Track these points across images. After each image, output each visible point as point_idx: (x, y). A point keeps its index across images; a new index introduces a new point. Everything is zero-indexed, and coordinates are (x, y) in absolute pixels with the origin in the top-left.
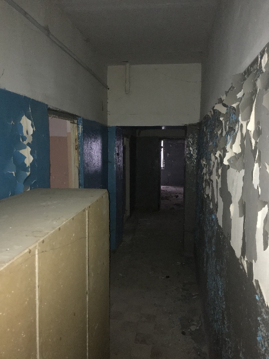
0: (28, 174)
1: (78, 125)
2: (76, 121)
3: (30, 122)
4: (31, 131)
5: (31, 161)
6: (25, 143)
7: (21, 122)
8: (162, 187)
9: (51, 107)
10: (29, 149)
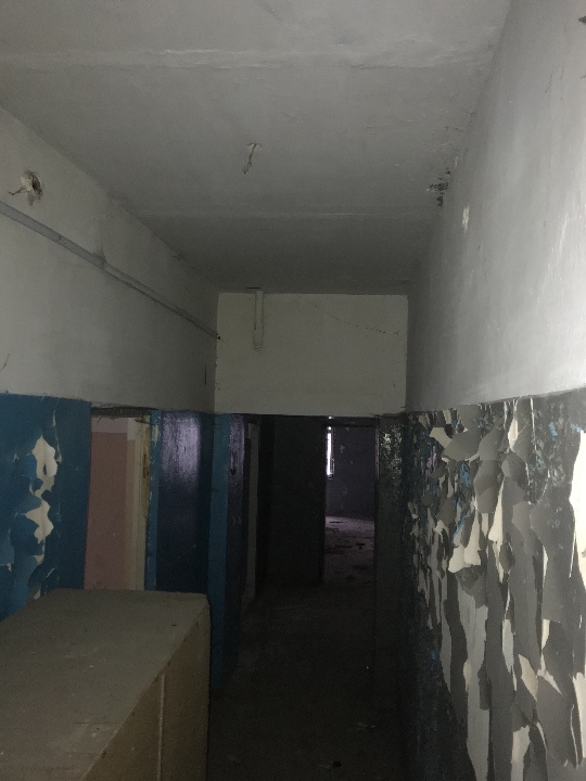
0: (40, 559)
1: (151, 424)
2: (147, 419)
3: (51, 451)
4: (53, 469)
5: (49, 532)
6: (39, 493)
7: (34, 452)
8: (328, 520)
9: (98, 405)
10: (46, 506)
